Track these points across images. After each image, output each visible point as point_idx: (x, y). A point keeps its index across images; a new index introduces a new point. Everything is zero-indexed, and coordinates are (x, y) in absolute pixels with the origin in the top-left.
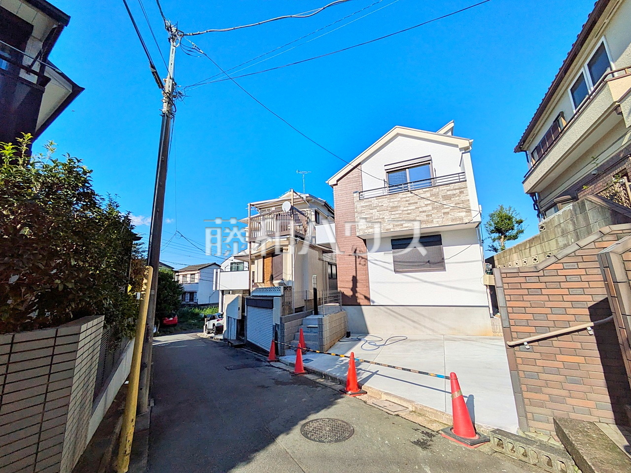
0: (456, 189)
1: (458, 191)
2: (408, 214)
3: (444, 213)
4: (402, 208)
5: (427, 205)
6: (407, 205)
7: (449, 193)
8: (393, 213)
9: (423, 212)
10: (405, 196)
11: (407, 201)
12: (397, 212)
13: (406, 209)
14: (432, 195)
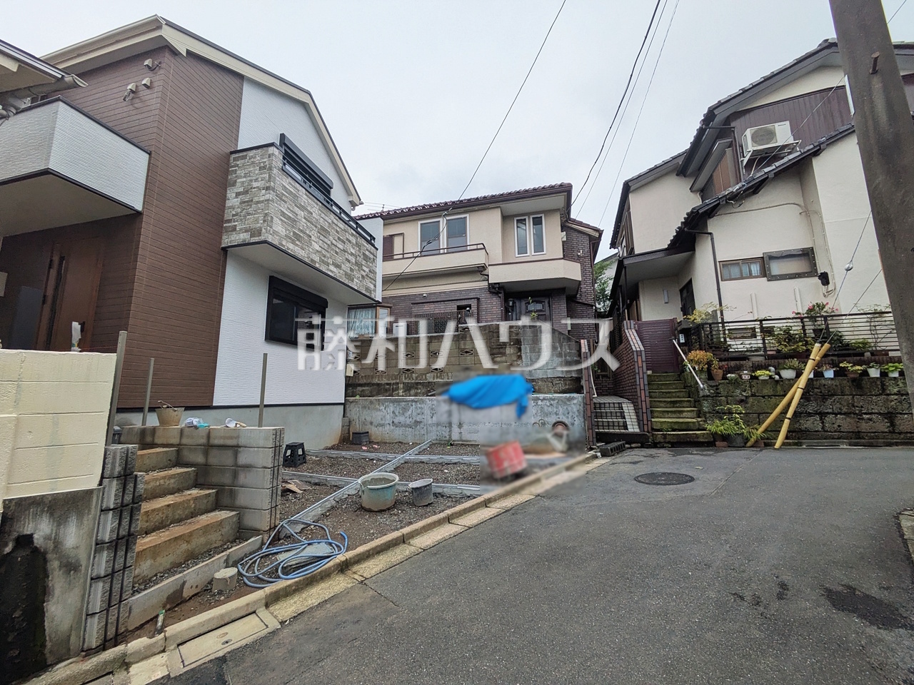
0: (371, 253)
1: (372, 256)
2: (337, 253)
3: (362, 276)
4: (331, 238)
5: (352, 254)
6: (336, 238)
7: (367, 253)
8: (322, 237)
9: (349, 261)
10: (335, 221)
11: (337, 232)
12: (326, 240)
13: (334, 242)
14: (357, 245)
